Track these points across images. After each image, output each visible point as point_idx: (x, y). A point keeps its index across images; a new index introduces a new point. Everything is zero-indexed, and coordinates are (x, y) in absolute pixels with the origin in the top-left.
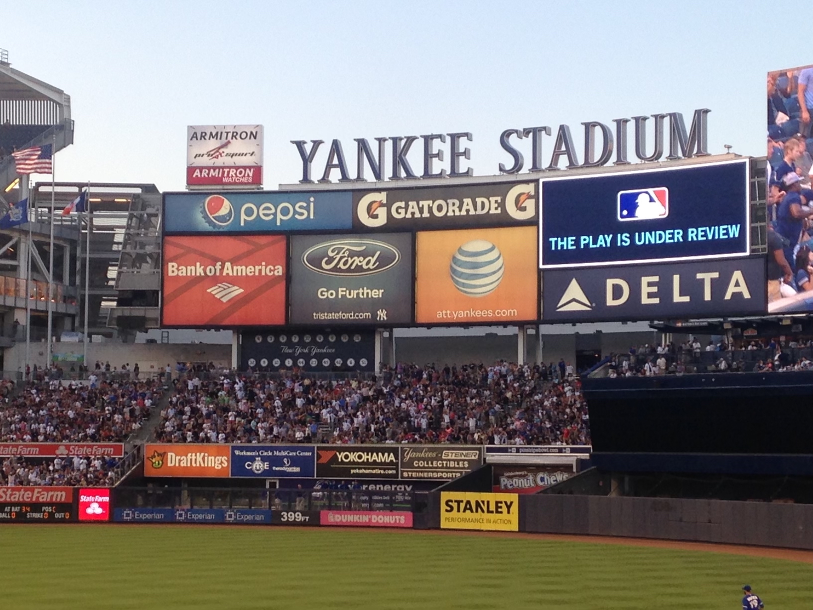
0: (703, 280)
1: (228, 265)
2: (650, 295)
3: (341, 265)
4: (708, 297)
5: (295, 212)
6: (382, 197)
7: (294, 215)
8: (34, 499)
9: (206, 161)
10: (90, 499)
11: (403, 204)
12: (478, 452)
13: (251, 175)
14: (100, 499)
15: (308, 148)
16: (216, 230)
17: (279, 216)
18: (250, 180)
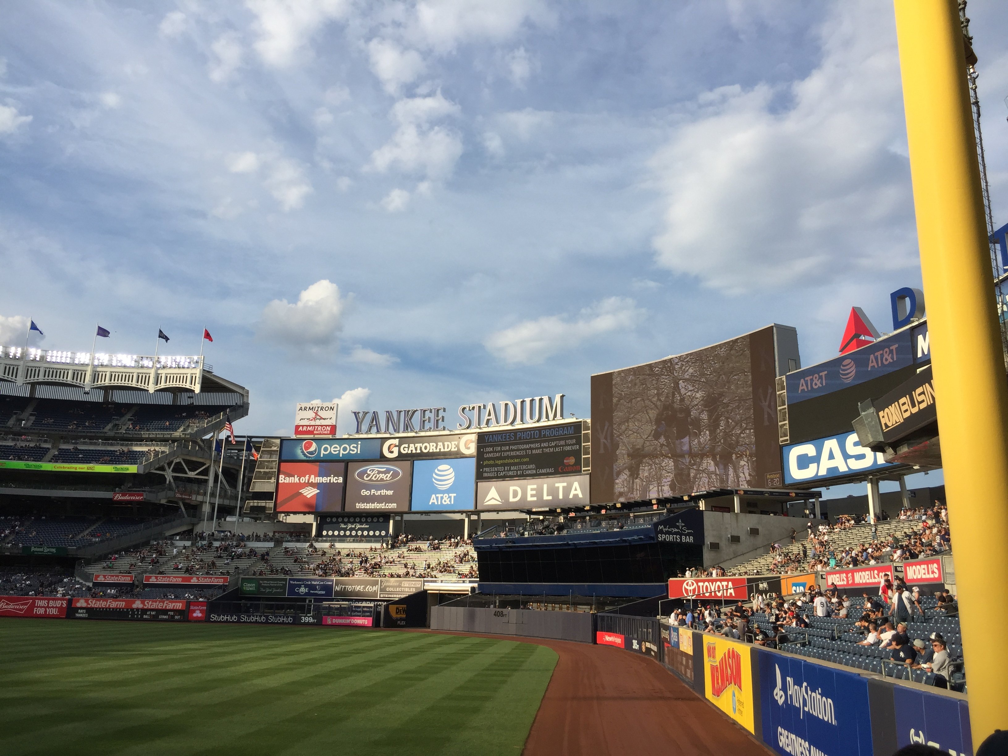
0: (558, 488)
1: (313, 476)
2: (532, 496)
3: (373, 478)
4: (561, 497)
5: (350, 450)
6: (396, 442)
7: (349, 451)
8: (164, 607)
9: (306, 422)
10: (196, 608)
11: (407, 445)
12: (420, 582)
13: (329, 429)
14: (202, 608)
15: (361, 415)
16: (308, 459)
17: (342, 452)
18: (329, 433)
